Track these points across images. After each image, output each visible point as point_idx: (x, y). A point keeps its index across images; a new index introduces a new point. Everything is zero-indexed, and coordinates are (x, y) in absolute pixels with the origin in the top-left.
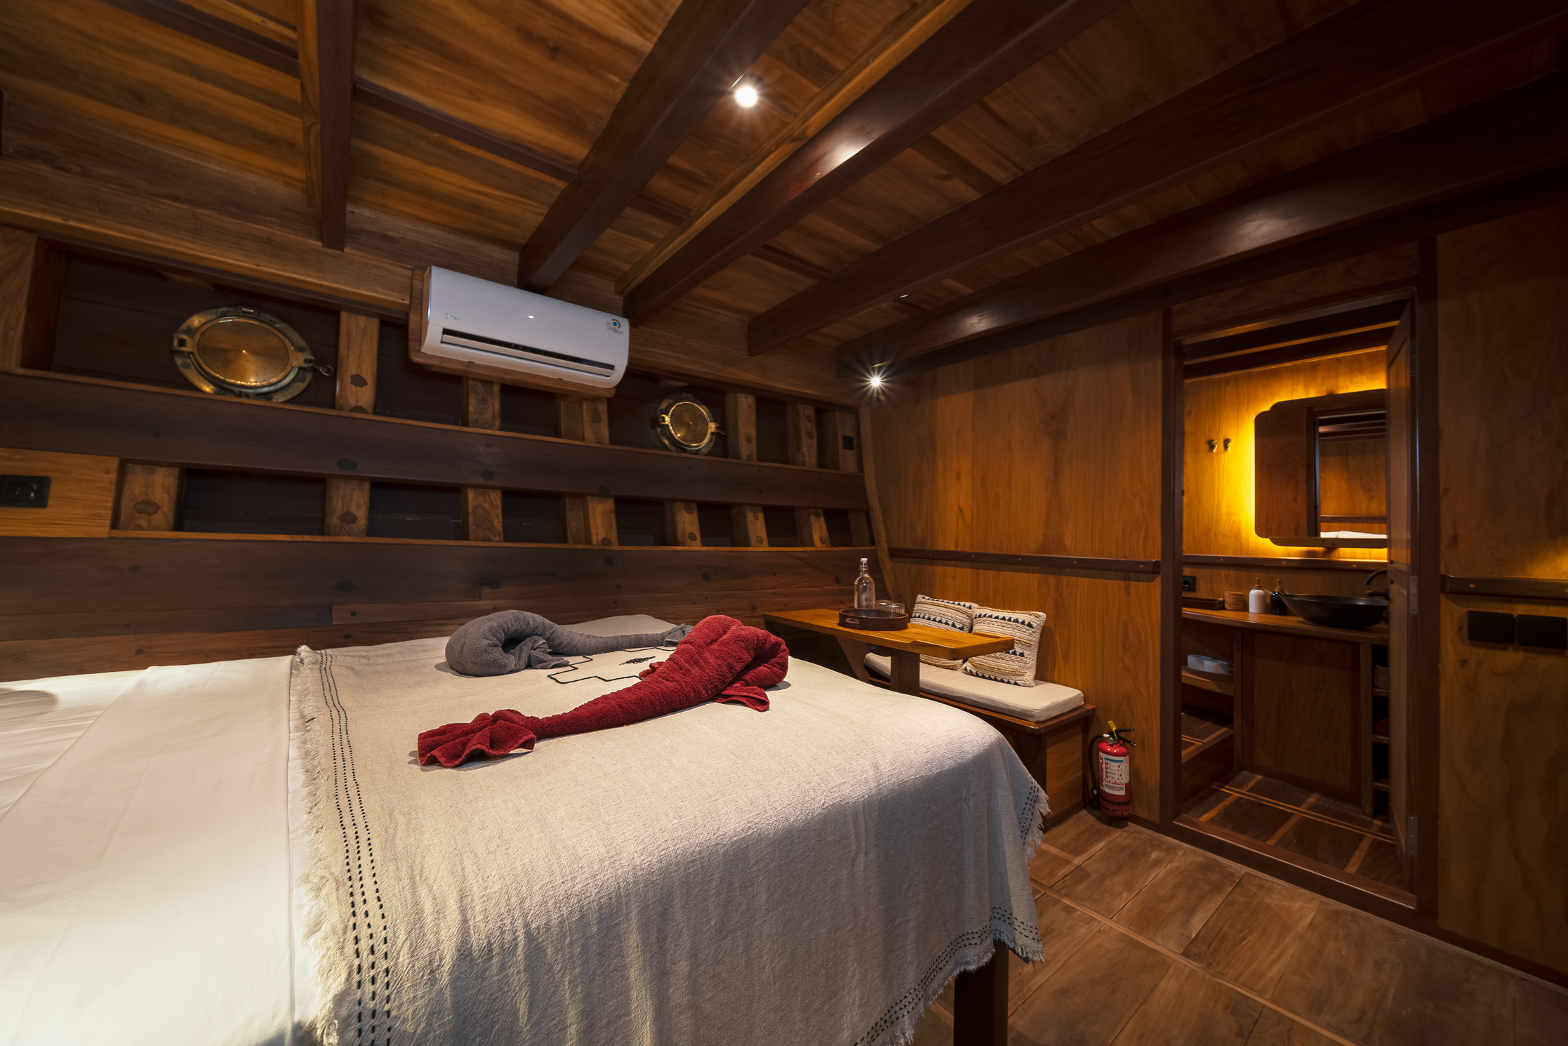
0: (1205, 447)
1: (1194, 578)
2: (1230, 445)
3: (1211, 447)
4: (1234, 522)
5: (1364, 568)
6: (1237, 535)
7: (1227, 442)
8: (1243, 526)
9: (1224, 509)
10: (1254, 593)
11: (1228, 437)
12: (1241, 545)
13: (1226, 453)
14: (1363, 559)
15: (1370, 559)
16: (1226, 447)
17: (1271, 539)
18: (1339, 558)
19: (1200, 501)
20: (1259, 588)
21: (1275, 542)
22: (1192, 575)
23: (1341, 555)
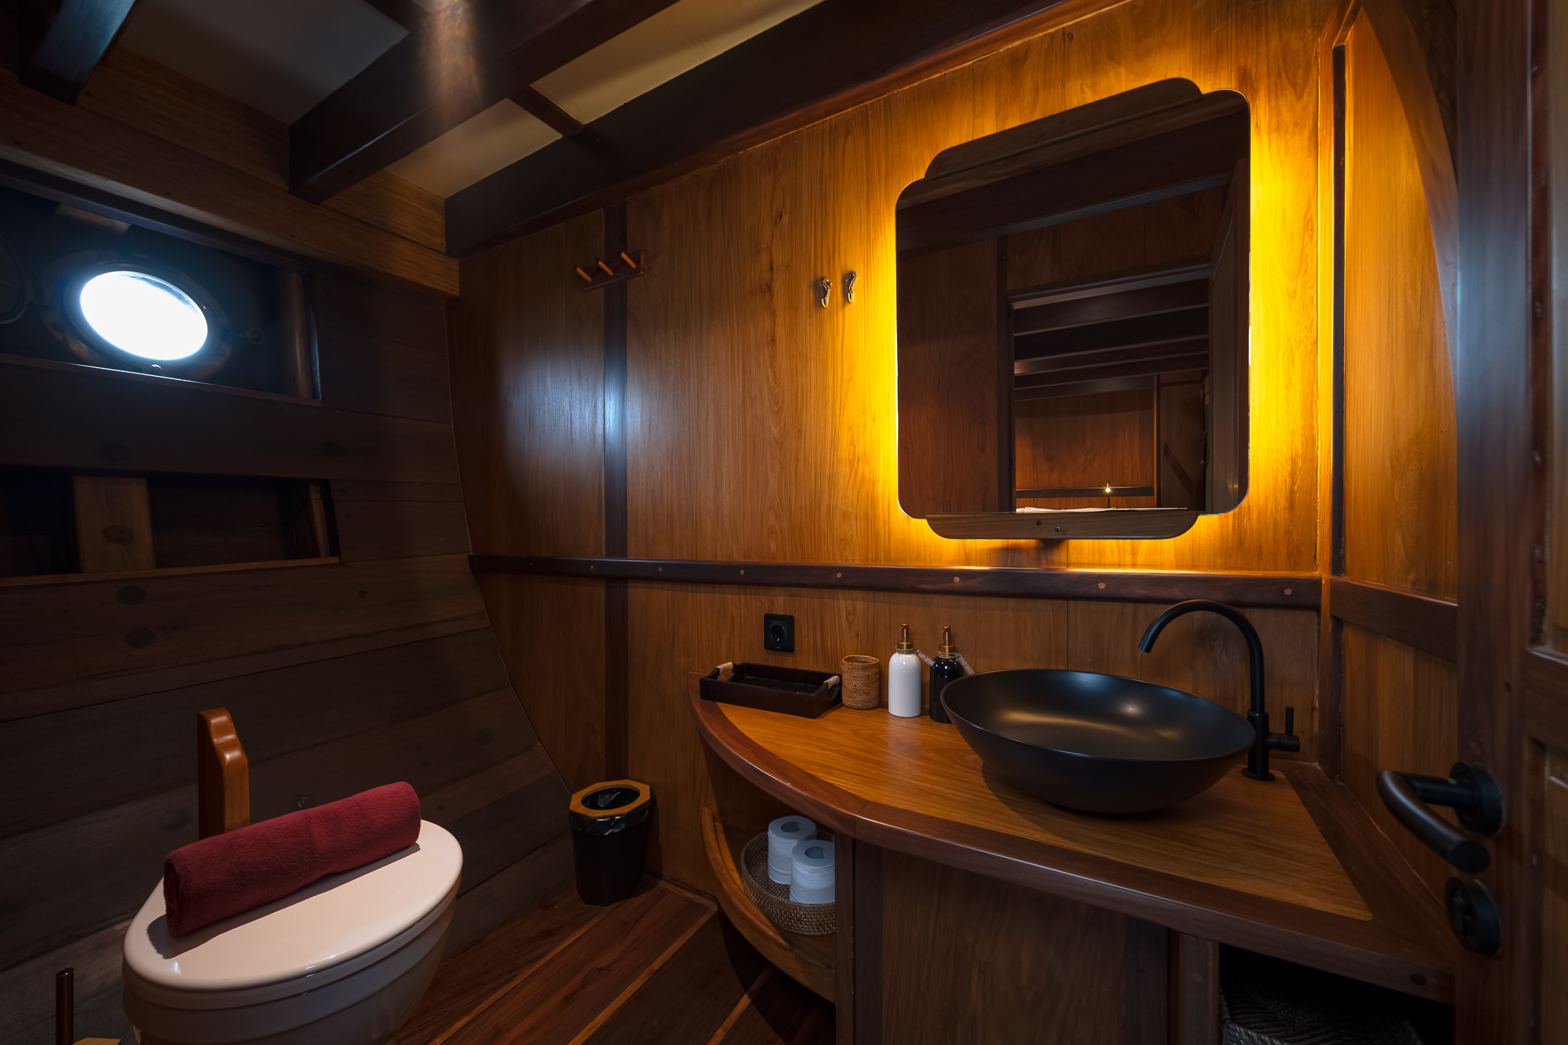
0: (807, 295)
1: (789, 620)
2: (856, 285)
3: (820, 291)
4: (863, 477)
5: (1123, 592)
6: (869, 514)
7: (849, 278)
8: (880, 490)
9: (844, 452)
10: (902, 664)
11: (850, 268)
12: (876, 535)
13: (847, 307)
14: (1119, 566)
15: (1134, 566)
16: (846, 291)
17: (929, 521)
18: (1068, 565)
19: (800, 431)
20: (911, 649)
21: (942, 529)
22: (788, 613)
23: (1073, 558)
